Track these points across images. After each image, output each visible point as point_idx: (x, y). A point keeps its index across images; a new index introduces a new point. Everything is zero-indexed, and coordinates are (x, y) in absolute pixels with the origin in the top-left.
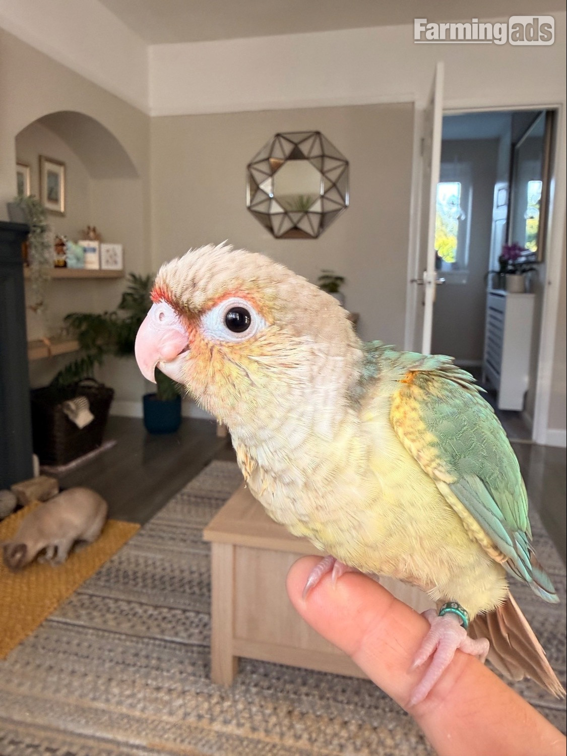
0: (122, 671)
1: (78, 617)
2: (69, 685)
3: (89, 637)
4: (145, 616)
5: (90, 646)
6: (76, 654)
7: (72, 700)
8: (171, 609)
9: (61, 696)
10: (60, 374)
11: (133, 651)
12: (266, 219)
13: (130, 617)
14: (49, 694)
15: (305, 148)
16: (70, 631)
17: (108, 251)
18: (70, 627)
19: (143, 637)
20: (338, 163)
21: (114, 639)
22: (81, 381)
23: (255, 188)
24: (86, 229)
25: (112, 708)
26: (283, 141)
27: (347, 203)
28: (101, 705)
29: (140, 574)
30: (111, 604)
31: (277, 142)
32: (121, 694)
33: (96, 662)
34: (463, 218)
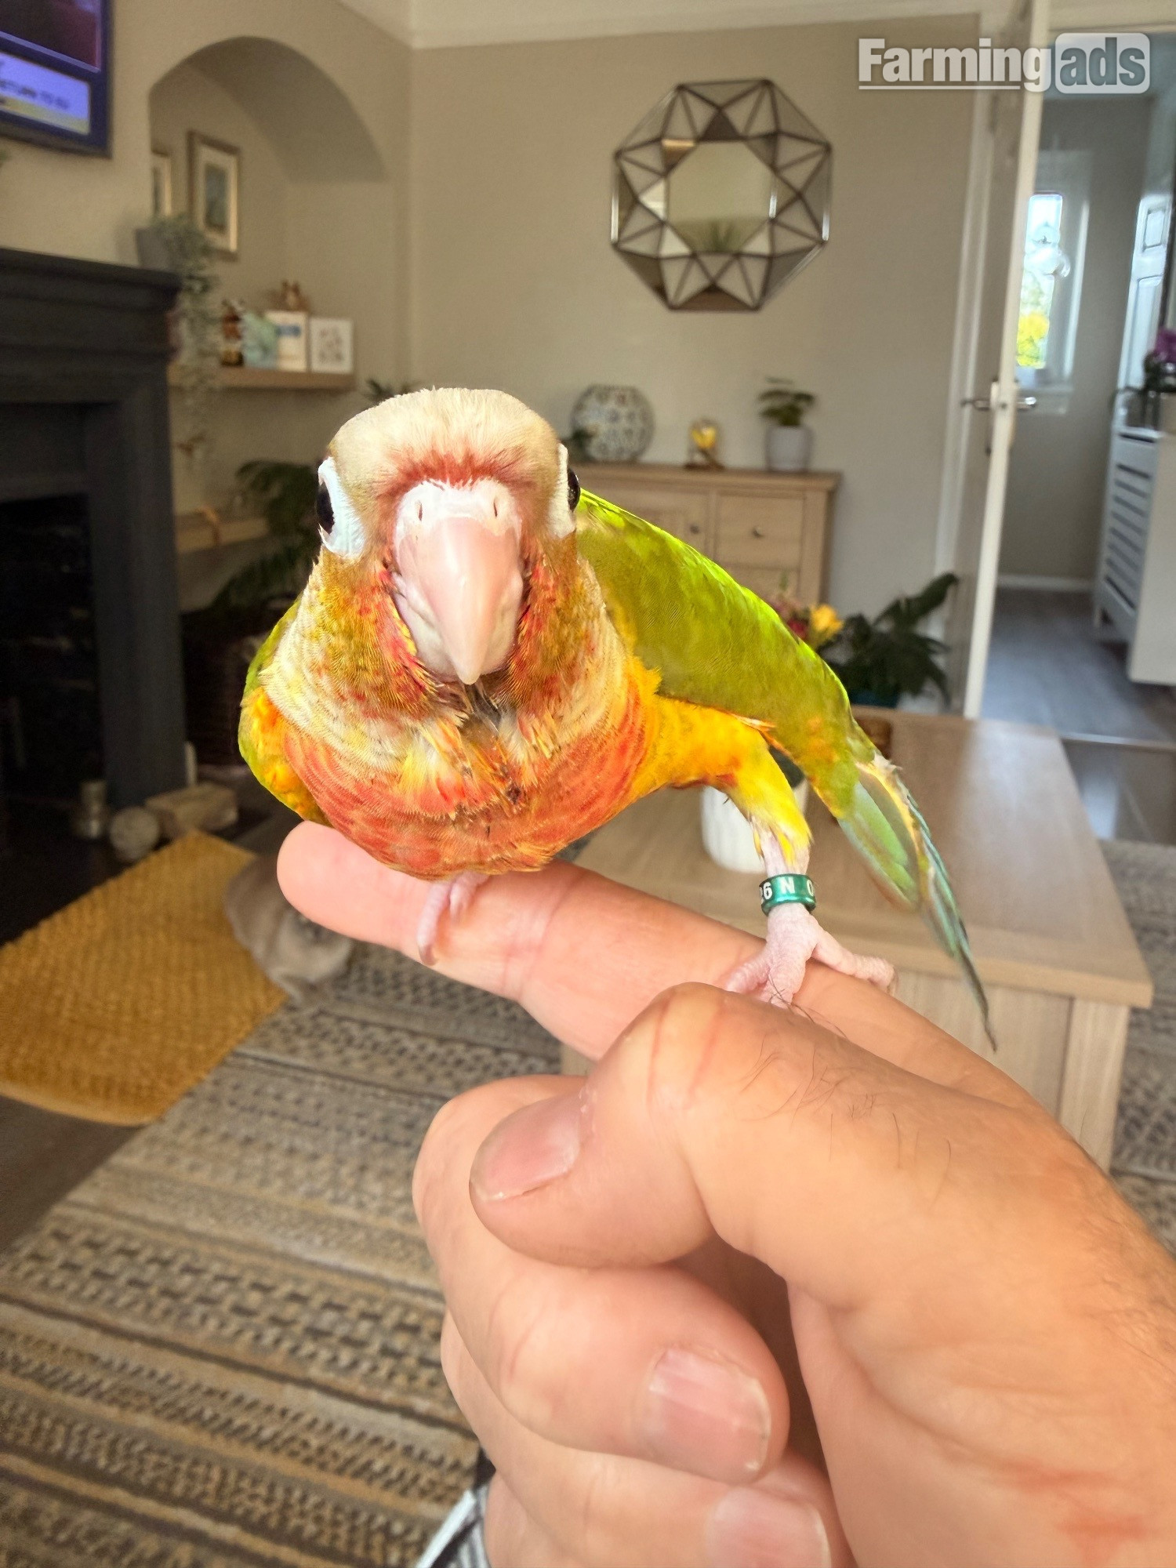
0: (385, 1154)
1: (293, 1051)
2: (286, 1173)
3: (317, 1088)
4: (422, 1056)
5: (319, 1106)
6: (295, 1119)
7: (294, 1200)
8: (470, 1045)
9: (272, 1191)
10: (232, 583)
11: (403, 1119)
12: (649, 268)
13: (392, 1055)
14: (248, 1187)
15: (738, 116)
16: (282, 1076)
17: (323, 334)
18: (279, 1069)
19: (421, 1095)
20: (810, 148)
21: (364, 1095)
22: (272, 598)
23: (630, 201)
24: (279, 287)
25: (370, 1219)
26: (691, 99)
27: (825, 234)
28: (348, 1212)
29: (406, 978)
30: (355, 1030)
31: (679, 102)
32: (386, 1196)
33: (333, 1134)
34: (1065, 272)
